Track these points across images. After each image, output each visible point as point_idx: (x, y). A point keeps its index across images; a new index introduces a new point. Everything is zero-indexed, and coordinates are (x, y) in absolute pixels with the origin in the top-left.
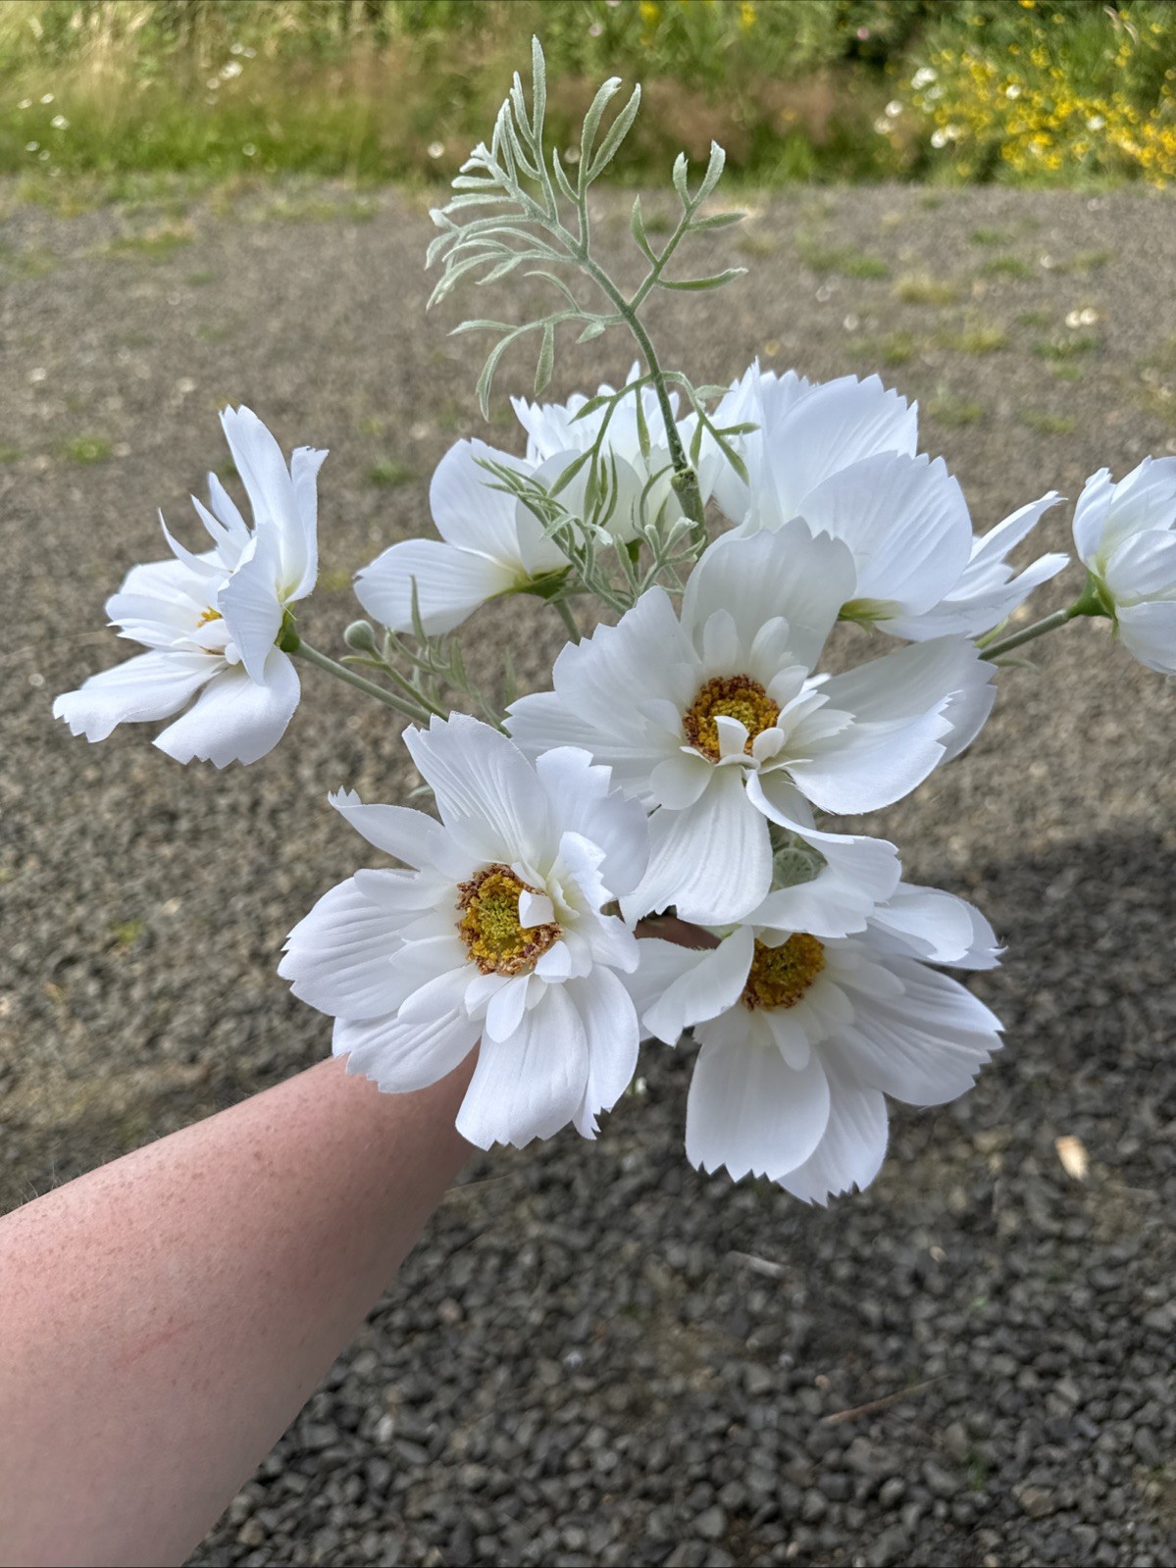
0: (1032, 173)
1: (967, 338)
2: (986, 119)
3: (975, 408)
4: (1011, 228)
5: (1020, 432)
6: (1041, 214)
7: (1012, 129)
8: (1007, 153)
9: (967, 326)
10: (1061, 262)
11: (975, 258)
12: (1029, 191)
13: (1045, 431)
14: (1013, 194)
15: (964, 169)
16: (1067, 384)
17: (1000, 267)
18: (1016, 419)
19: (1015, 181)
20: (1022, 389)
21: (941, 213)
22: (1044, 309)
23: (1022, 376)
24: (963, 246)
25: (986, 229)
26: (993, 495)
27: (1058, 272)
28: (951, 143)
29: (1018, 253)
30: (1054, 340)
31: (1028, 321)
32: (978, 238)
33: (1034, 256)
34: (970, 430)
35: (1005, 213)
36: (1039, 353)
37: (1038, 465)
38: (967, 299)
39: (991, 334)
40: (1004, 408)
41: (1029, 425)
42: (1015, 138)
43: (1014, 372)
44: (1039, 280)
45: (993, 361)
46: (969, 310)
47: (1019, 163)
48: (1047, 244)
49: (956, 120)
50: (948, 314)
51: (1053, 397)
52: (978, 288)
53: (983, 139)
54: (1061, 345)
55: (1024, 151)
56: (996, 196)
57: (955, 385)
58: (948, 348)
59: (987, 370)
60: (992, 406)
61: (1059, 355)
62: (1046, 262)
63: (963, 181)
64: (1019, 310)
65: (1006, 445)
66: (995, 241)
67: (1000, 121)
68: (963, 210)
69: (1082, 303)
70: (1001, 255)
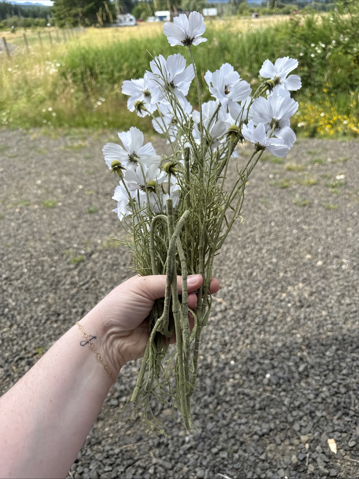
0: (326, 135)
1: (306, 181)
2: (312, 120)
3: (307, 201)
4: (320, 150)
5: (320, 209)
6: (328, 146)
7: (321, 123)
8: (318, 130)
9: (306, 177)
10: (334, 160)
11: (309, 159)
12: (325, 140)
13: (328, 209)
14: (320, 141)
15: (306, 134)
16: (335, 195)
17: (316, 161)
18: (320, 205)
19: (321, 137)
20: (322, 196)
21: (300, 145)
22: (329, 174)
23: (322, 192)
24: (305, 155)
25: (312, 150)
26: (312, 227)
27: (333, 163)
28: (302, 127)
29: (322, 157)
30: (331, 182)
31: (324, 177)
32: (310, 153)
33: (326, 158)
34: (306, 208)
35: (318, 146)
36: (327, 186)
37: (326, 219)
38: (306, 170)
39: (312, 181)
40: (316, 202)
41: (324, 207)
42: (321, 126)
43: (320, 191)
44: (327, 165)
45: (313, 188)
46: (307, 173)
47: (322, 133)
48: (330, 155)
49: (304, 120)
50: (300, 174)
51: (331, 199)
52: (309, 167)
53: (312, 125)
54: (334, 184)
55: (324, 129)
56: (315, 141)
57: (301, 194)
58: (300, 184)
59: (311, 190)
60: (313, 200)
61: (333, 187)
62: (329, 160)
63: (306, 137)
64: (322, 173)
65: (317, 213)
66: (315, 154)
67: (317, 121)
68: (306, 145)
69: (340, 172)
70: (316, 158)
